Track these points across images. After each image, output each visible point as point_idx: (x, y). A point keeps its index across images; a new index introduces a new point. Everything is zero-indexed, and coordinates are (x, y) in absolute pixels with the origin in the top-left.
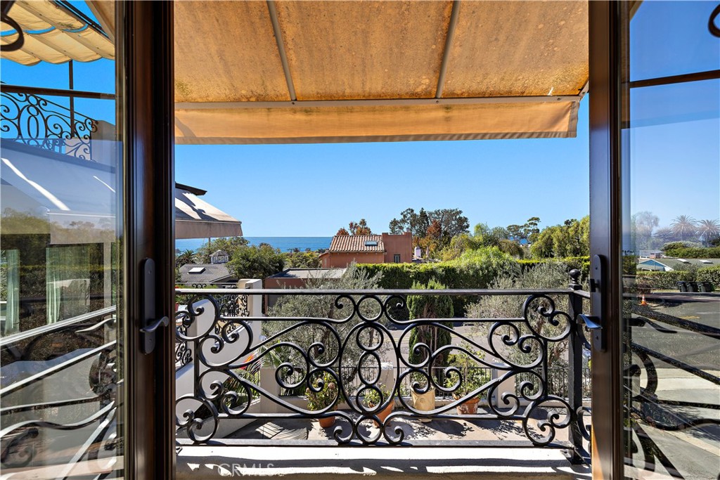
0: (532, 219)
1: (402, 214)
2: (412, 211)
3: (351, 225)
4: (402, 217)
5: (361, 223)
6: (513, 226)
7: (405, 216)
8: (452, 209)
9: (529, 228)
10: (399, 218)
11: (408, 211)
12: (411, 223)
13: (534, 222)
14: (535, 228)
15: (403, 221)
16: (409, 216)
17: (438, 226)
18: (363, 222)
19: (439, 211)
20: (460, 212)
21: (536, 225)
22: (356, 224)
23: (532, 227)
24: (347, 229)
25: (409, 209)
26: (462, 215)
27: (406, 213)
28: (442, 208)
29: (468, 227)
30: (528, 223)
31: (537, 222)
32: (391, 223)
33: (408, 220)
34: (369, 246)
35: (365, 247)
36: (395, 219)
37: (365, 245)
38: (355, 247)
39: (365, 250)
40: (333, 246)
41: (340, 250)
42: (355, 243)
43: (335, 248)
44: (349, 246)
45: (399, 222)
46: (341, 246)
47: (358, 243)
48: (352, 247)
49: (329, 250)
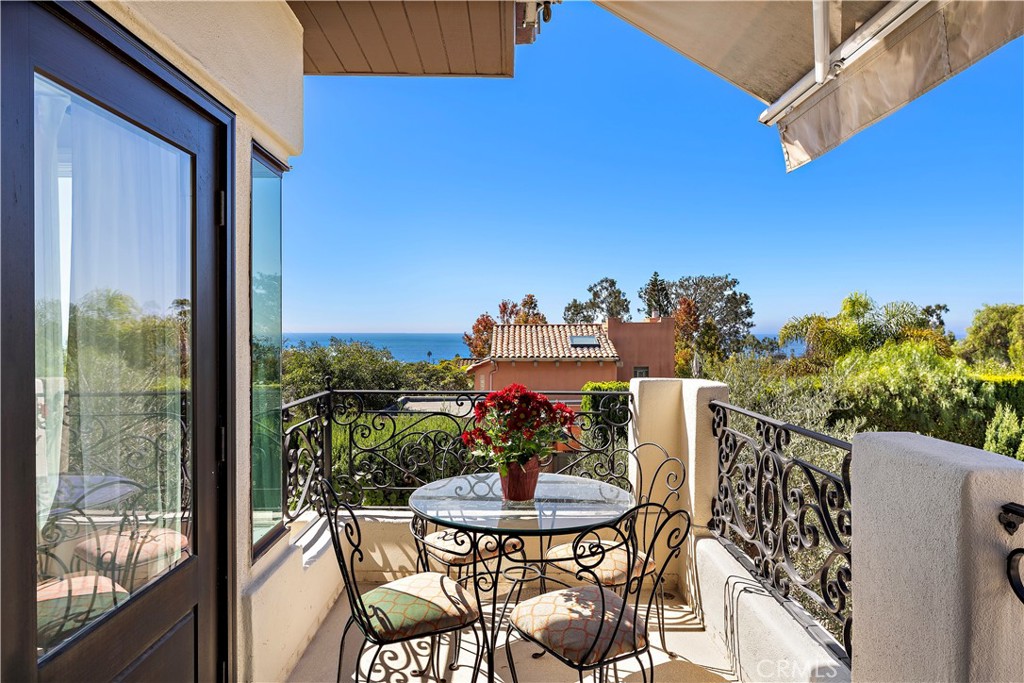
1: (590, 290)
2: (613, 283)
3: (504, 308)
4: (590, 296)
5: (525, 304)
7: (596, 295)
8: (717, 275)
10: (585, 298)
11: (604, 284)
12: (608, 310)
15: (593, 305)
16: (605, 294)
17: (691, 310)
18: (530, 302)
19: (687, 280)
20: (735, 282)
22: (515, 306)
24: (495, 316)
25: (606, 281)
26: (738, 289)
27: (598, 288)
28: (695, 274)
29: (750, 314)
32: (568, 309)
33: (602, 302)
34: (582, 346)
35: (573, 349)
36: (575, 301)
37: (572, 346)
38: (548, 349)
39: (574, 356)
40: (499, 347)
41: (517, 355)
42: (547, 341)
43: (505, 352)
44: (535, 347)
45: (585, 306)
46: (517, 347)
47: (552, 341)
48: (542, 349)
49: (492, 355)
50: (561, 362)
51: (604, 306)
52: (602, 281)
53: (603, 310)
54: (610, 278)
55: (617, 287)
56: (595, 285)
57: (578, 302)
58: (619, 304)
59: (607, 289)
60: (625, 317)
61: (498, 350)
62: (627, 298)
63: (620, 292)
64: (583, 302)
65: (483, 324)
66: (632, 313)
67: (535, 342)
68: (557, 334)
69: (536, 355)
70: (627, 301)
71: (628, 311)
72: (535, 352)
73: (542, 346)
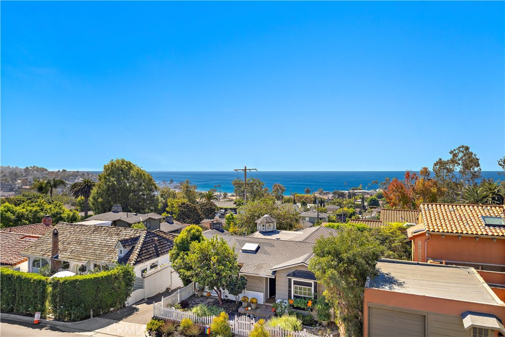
1: (451, 152)
2: (467, 148)
4: (451, 156)
7: (455, 155)
11: (461, 149)
12: (463, 165)
15: (453, 161)
16: (461, 155)
25: (463, 147)
27: (457, 151)
32: (436, 164)
33: (459, 160)
34: (494, 226)
35: (487, 228)
36: (440, 159)
37: (486, 225)
38: (467, 226)
39: (490, 234)
40: (430, 222)
41: (446, 231)
42: (464, 219)
43: (436, 227)
44: (457, 224)
45: (447, 163)
46: (443, 223)
47: (468, 220)
48: (462, 226)
49: (427, 229)
50: (480, 238)
51: (460, 162)
52: (460, 147)
53: (459, 164)
54: (465, 145)
55: (470, 150)
56: (455, 150)
57: (443, 160)
58: (471, 161)
59: (463, 152)
60: (476, 169)
61: (430, 225)
62: (478, 157)
63: (472, 153)
64: (446, 160)
65: (396, 186)
66: (481, 166)
67: (455, 219)
68: (470, 213)
69: (460, 231)
70: (478, 159)
71: (478, 165)
72: (459, 229)
73: (461, 224)
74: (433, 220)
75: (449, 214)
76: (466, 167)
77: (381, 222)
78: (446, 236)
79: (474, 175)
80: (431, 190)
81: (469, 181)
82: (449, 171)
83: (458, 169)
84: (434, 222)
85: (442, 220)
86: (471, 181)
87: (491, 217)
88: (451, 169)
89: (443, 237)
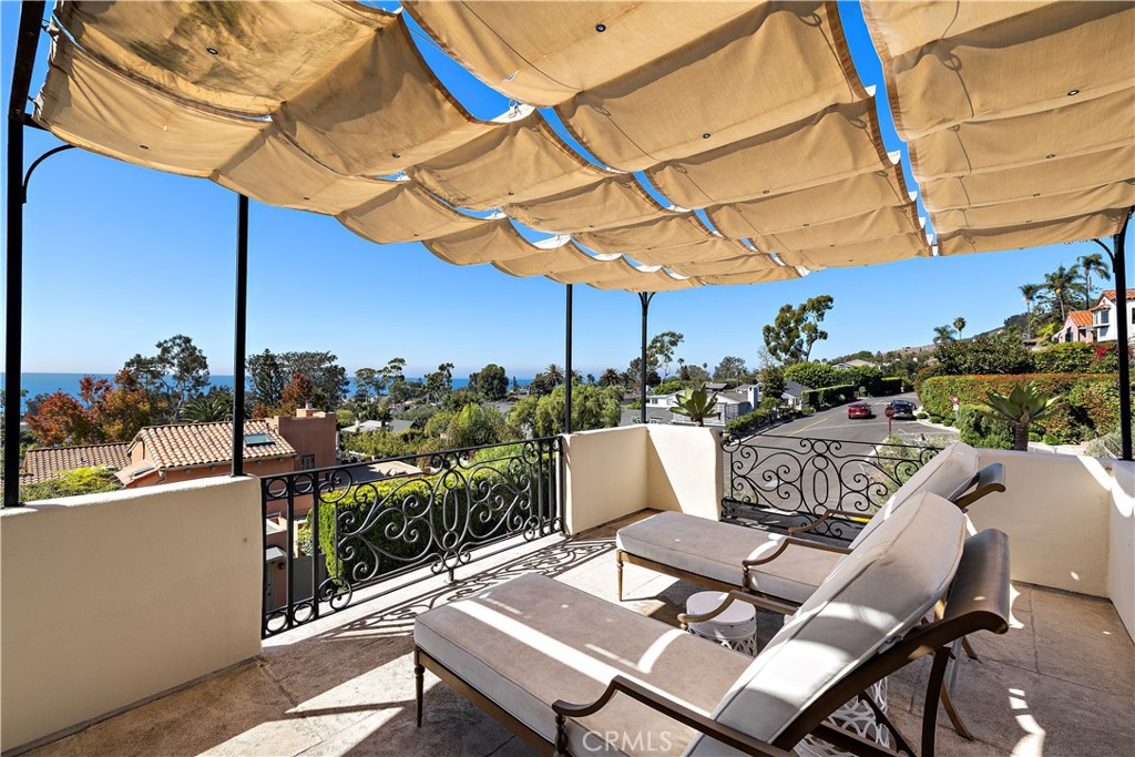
0: (395, 361)
1: (159, 345)
2: (188, 340)
4: (158, 351)
6: (365, 370)
7: (166, 350)
8: (315, 351)
9: (391, 374)
10: (151, 353)
11: (178, 341)
12: (180, 365)
13: (396, 364)
14: (398, 373)
15: (162, 360)
16: (176, 350)
17: (305, 385)
20: (334, 357)
21: (400, 369)
23: (394, 373)
25: (180, 337)
26: (336, 363)
27: (170, 344)
30: (389, 366)
31: (401, 365)
32: (129, 364)
33: (173, 358)
34: (258, 445)
35: (249, 449)
36: (139, 356)
38: (223, 451)
39: (254, 455)
40: (163, 454)
41: (192, 462)
42: (216, 443)
43: (174, 460)
44: (207, 450)
45: (151, 361)
46: (185, 452)
47: (223, 442)
48: (216, 452)
49: (161, 465)
52: (175, 338)
53: (173, 365)
54: (184, 334)
55: (192, 344)
56: (166, 342)
57: (143, 357)
58: (194, 361)
59: (180, 346)
60: (201, 372)
61: (164, 458)
62: (204, 354)
63: (195, 348)
64: (149, 357)
65: (59, 404)
66: (210, 369)
67: (203, 444)
68: (224, 434)
69: (213, 460)
70: (205, 358)
71: (205, 367)
72: (211, 456)
73: (213, 449)
74: (169, 450)
75: (193, 439)
76: (185, 368)
77: (32, 475)
78: (192, 470)
79: (199, 382)
80: (138, 409)
81: (189, 391)
82: (156, 375)
83: (172, 371)
84: (170, 454)
85: (184, 449)
86: (193, 392)
87: (252, 434)
88: (159, 372)
89: (189, 472)
